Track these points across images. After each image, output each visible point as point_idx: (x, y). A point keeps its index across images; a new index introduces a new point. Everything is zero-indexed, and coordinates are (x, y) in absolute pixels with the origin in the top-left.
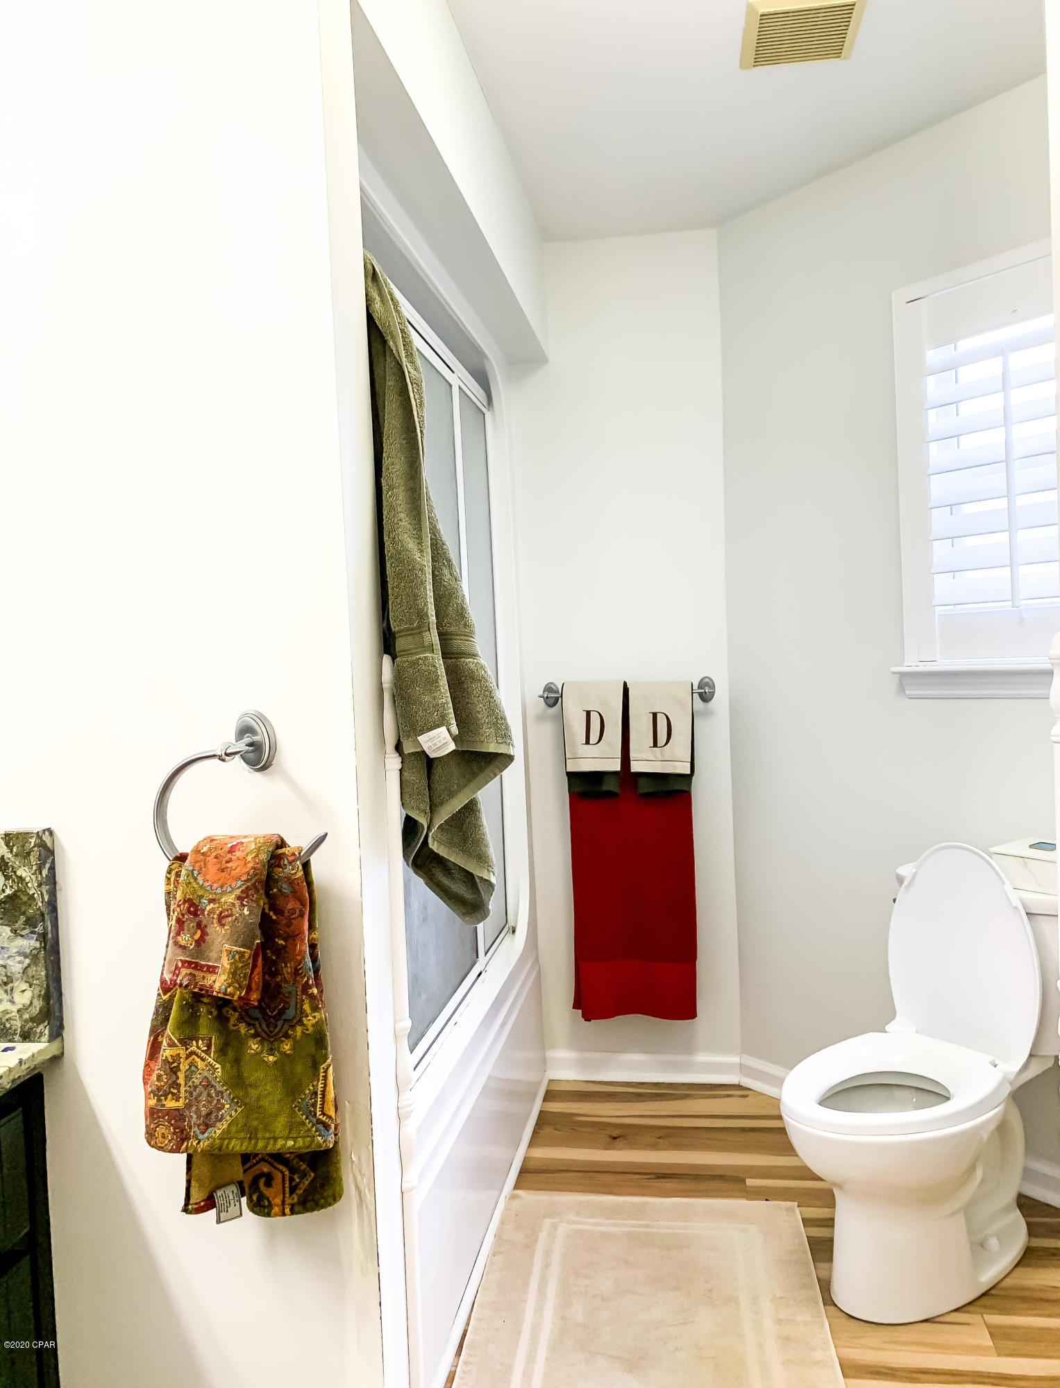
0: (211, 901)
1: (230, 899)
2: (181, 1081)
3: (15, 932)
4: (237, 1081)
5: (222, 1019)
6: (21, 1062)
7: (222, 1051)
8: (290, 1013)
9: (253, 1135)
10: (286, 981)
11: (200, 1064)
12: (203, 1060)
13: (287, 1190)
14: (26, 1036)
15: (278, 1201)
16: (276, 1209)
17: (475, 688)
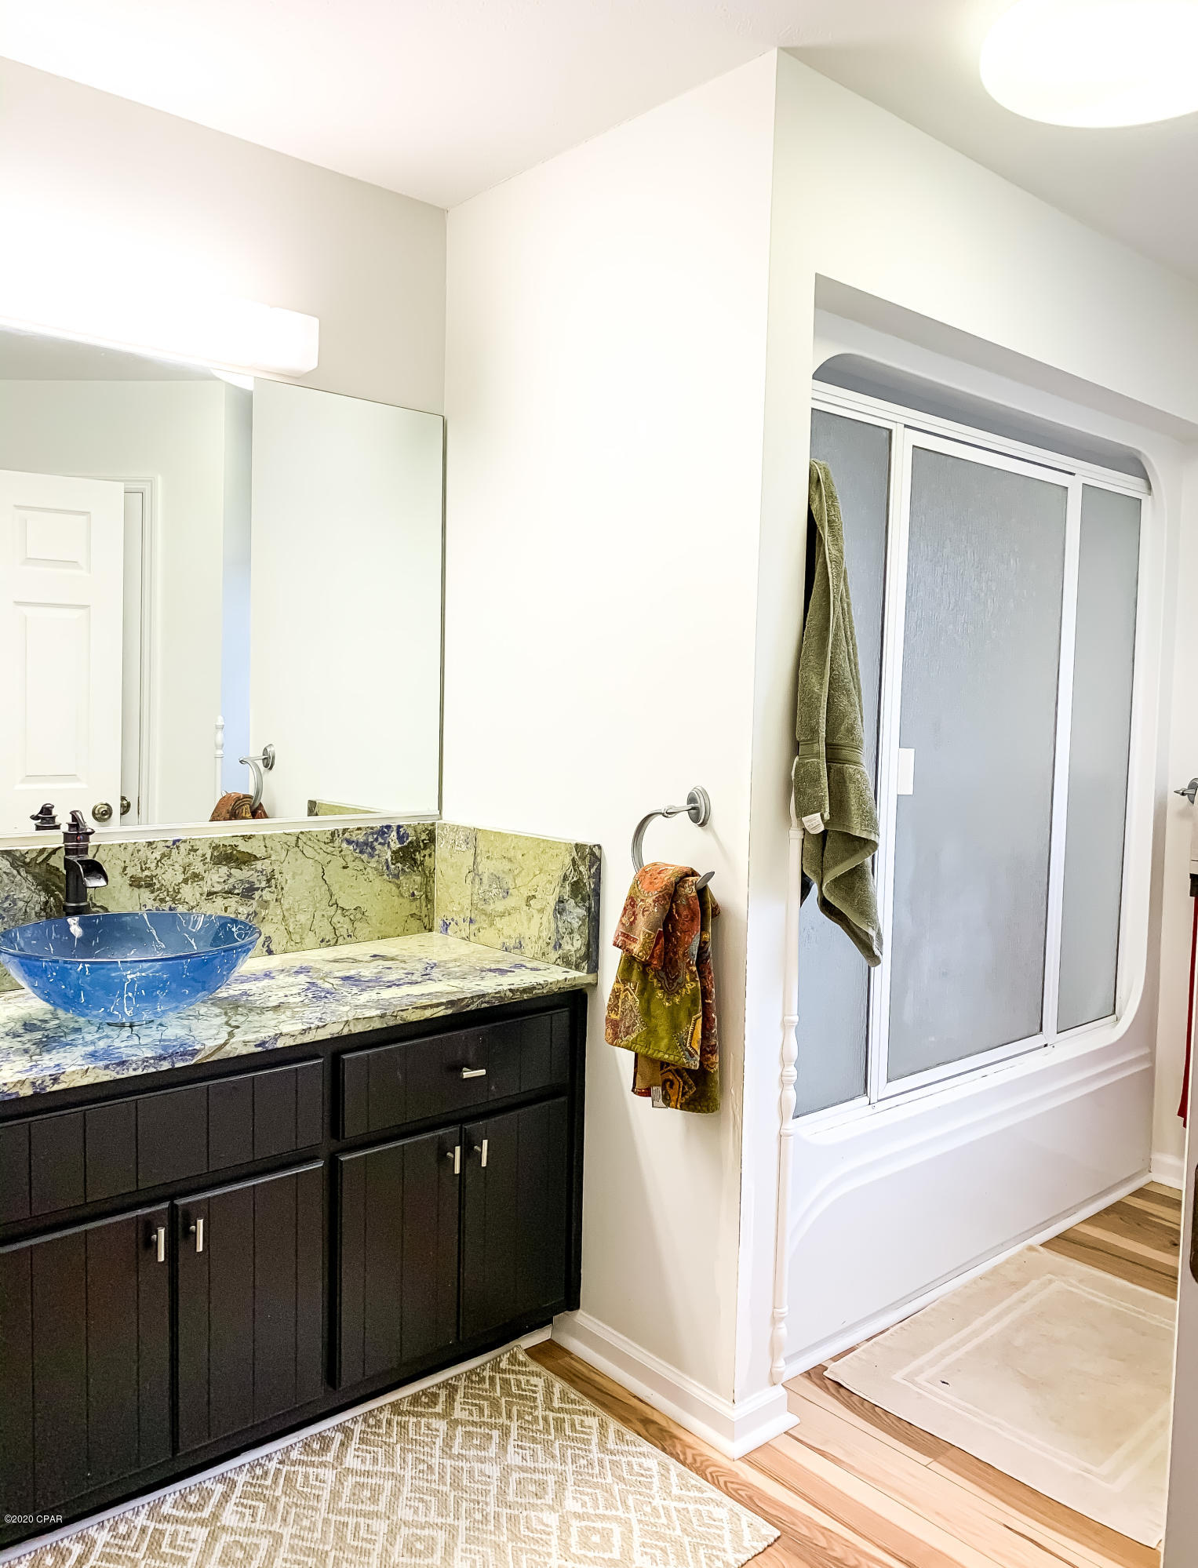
0: (642, 900)
1: (650, 901)
2: (620, 1004)
3: (576, 903)
4: (647, 1012)
5: (644, 974)
6: (566, 979)
7: (642, 993)
8: (680, 980)
9: (648, 1045)
10: (679, 958)
11: (630, 997)
12: (631, 994)
13: (680, 1094)
14: (577, 968)
15: (674, 1098)
16: (673, 1103)
17: (851, 787)
